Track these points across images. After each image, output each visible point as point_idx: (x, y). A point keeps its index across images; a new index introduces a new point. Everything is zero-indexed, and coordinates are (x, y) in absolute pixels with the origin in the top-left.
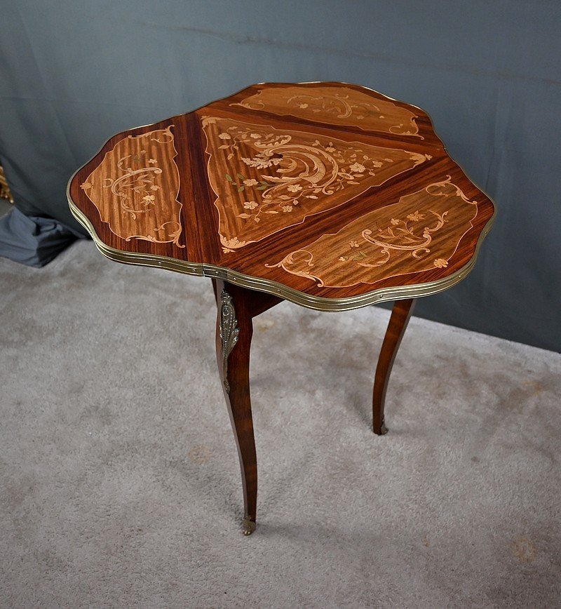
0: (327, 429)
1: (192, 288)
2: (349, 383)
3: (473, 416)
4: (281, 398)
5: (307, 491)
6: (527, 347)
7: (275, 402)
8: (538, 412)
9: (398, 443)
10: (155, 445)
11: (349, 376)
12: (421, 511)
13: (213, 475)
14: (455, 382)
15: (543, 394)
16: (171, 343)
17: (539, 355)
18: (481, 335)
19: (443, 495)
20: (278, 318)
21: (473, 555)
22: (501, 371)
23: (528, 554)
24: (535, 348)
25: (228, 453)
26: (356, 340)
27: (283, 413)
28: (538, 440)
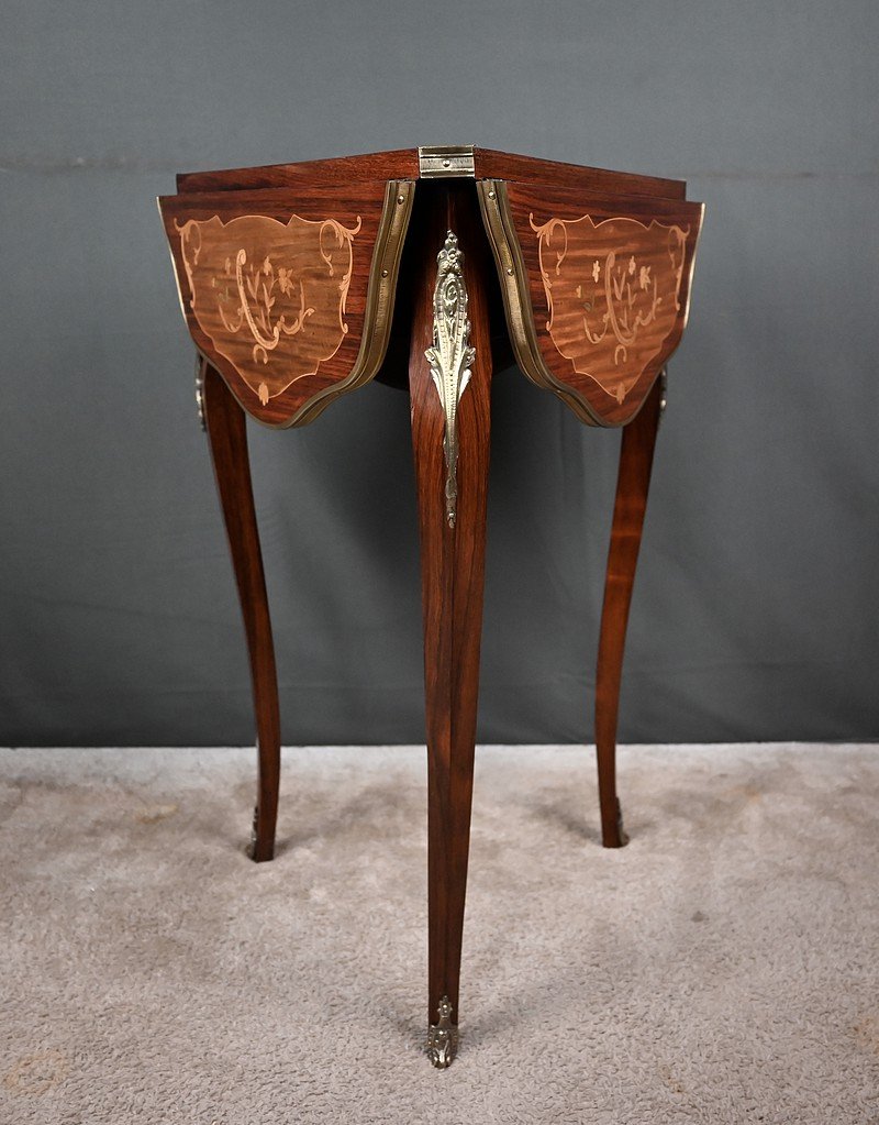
0: (360, 947)
2: (380, 863)
3: (658, 857)
4: (231, 919)
5: (351, 1071)
7: (218, 930)
8: (773, 824)
9: (530, 931)
11: (375, 853)
12: (635, 1032)
13: (85, 1107)
15: (766, 798)
17: (727, 751)
19: (668, 992)
20: (183, 798)
21: (787, 1079)
24: (712, 746)
25: (116, 1053)
26: (369, 796)
27: (243, 943)
28: (798, 862)
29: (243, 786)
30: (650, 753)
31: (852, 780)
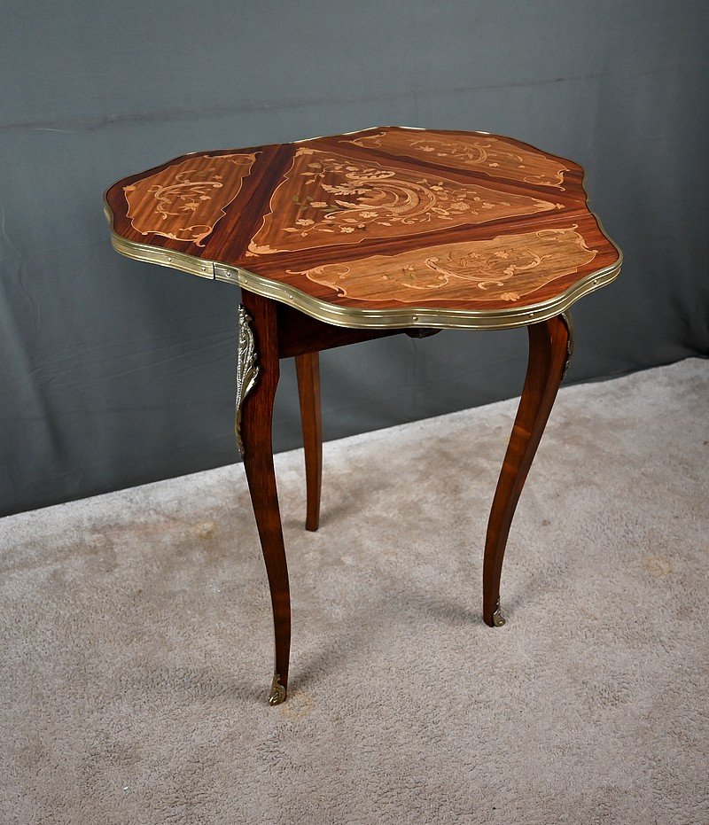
1: (60, 543)
2: (364, 531)
6: (474, 410)
7: (312, 597)
10: (231, 737)
11: (356, 525)
13: (339, 713)
14: (453, 471)
16: (106, 618)
17: (490, 410)
18: (427, 420)
20: (211, 515)
22: (477, 441)
23: (665, 567)
24: (481, 407)
27: (334, 601)
28: (569, 477)
29: (240, 498)
30: (452, 421)
31: (565, 417)
